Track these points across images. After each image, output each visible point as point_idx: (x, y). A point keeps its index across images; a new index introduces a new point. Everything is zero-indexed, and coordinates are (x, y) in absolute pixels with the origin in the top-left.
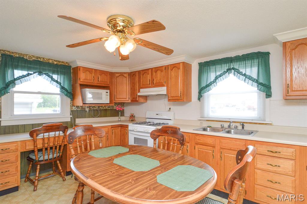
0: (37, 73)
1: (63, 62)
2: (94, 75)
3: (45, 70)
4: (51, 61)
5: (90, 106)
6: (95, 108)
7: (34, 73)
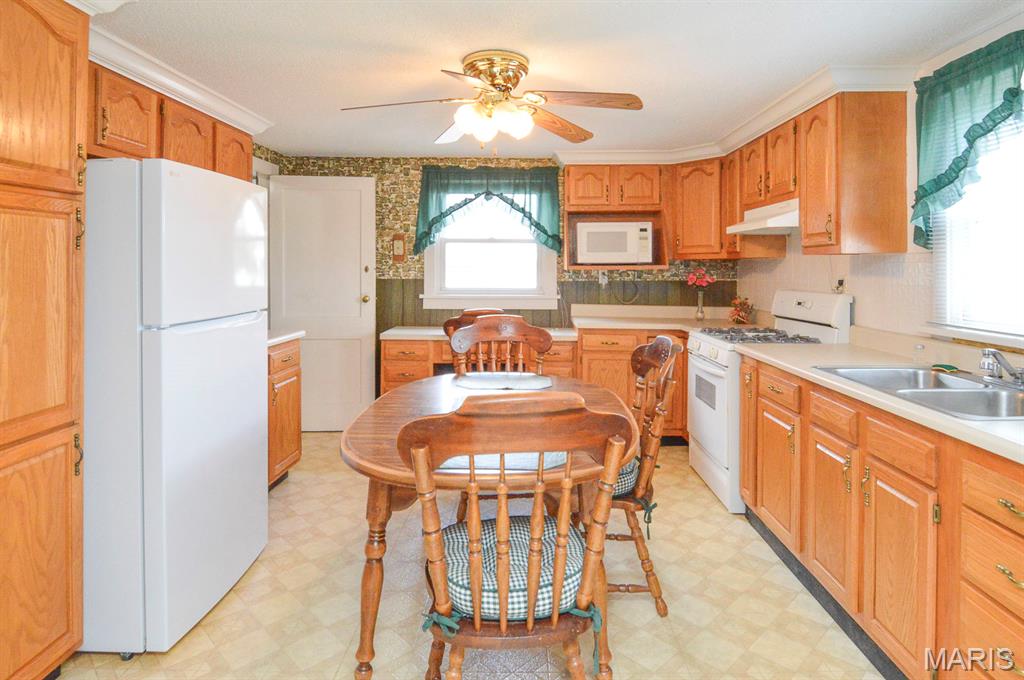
0: (483, 196)
1: (540, 160)
2: (608, 184)
3: (497, 186)
4: (512, 165)
5: (611, 272)
6: (629, 275)
7: (477, 196)
